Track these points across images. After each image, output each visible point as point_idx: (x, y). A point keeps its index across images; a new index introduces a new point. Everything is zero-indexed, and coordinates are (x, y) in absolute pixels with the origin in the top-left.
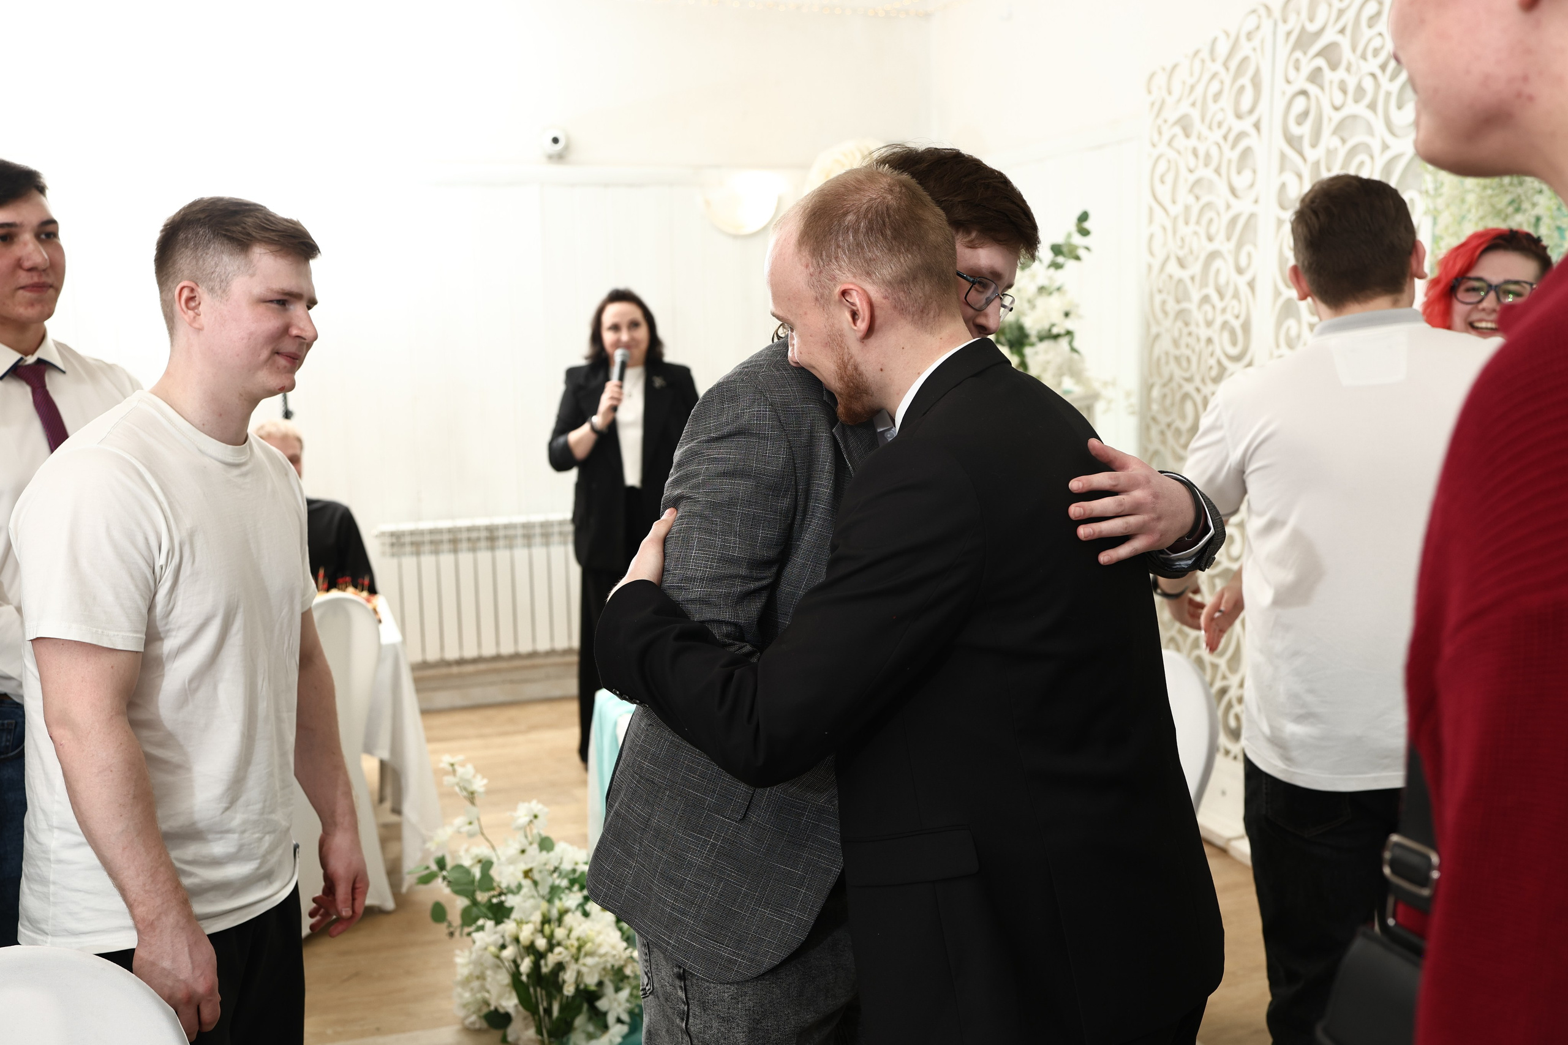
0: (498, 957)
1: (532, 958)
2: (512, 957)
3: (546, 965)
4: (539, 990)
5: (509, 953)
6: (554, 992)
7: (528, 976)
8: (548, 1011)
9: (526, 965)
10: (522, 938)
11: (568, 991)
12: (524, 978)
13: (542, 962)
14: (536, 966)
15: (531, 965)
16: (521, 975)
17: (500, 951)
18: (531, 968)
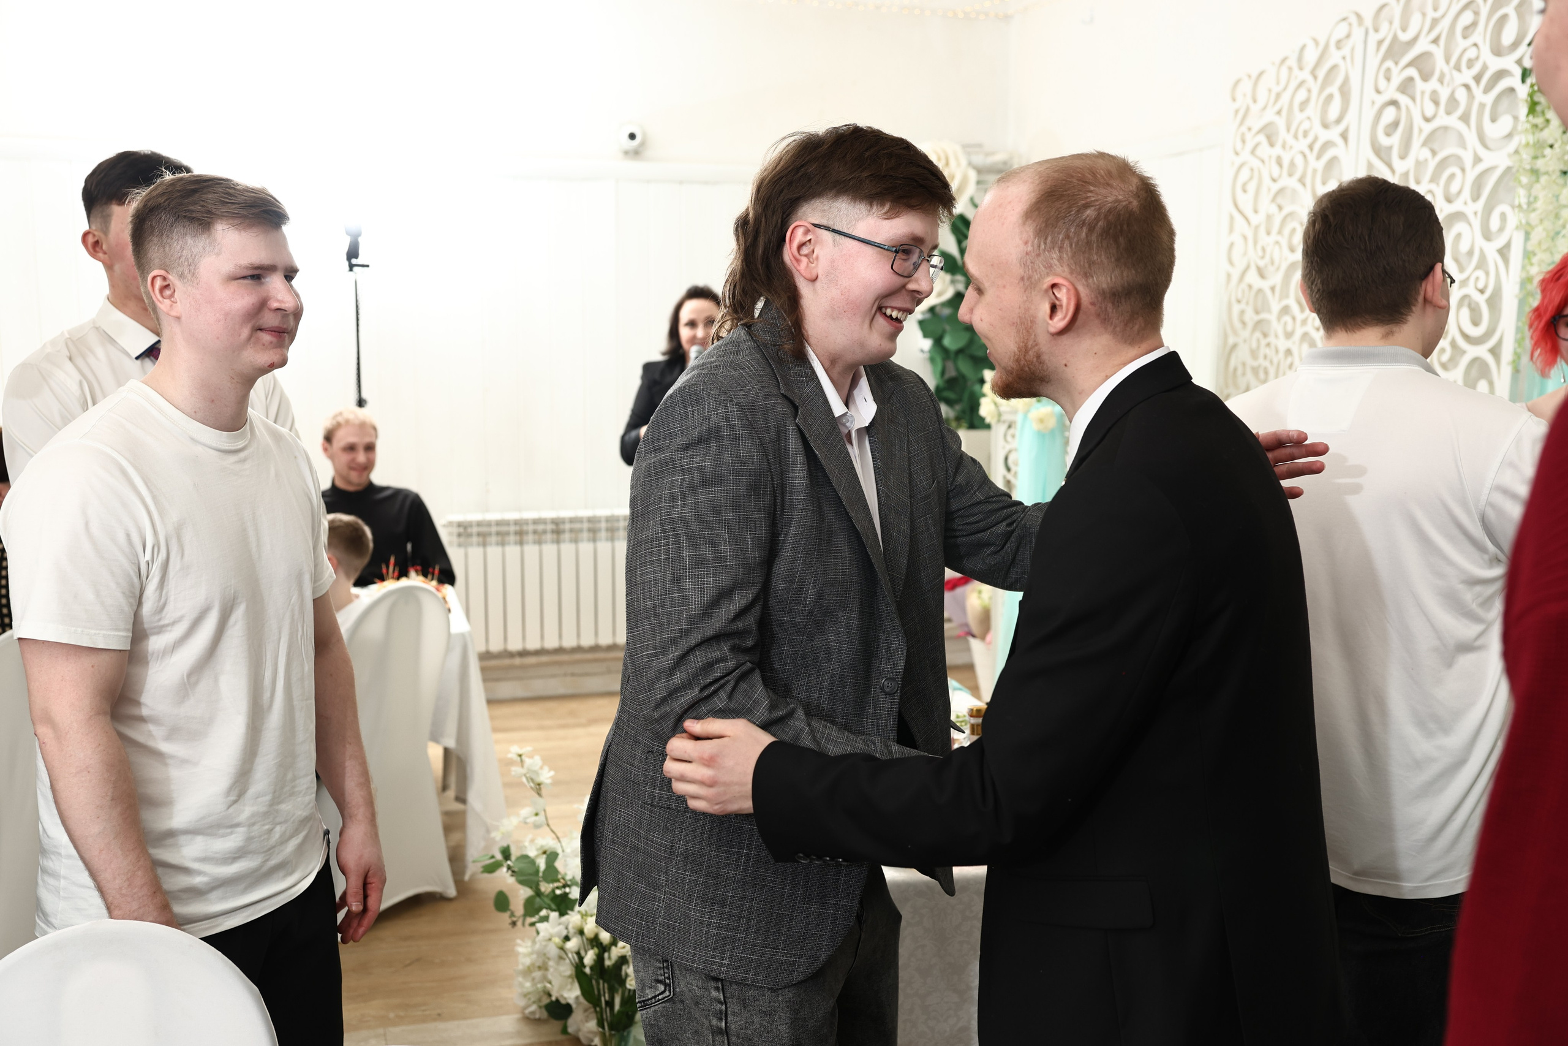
0: (562, 949)
1: (596, 950)
2: (576, 949)
3: (609, 958)
4: (601, 982)
5: (573, 944)
6: (616, 986)
7: (592, 968)
8: (610, 1004)
9: (589, 957)
10: (586, 931)
11: (631, 985)
12: (587, 970)
13: (606, 955)
14: (600, 959)
15: (595, 957)
16: (585, 967)
17: (564, 942)
18: (594, 960)
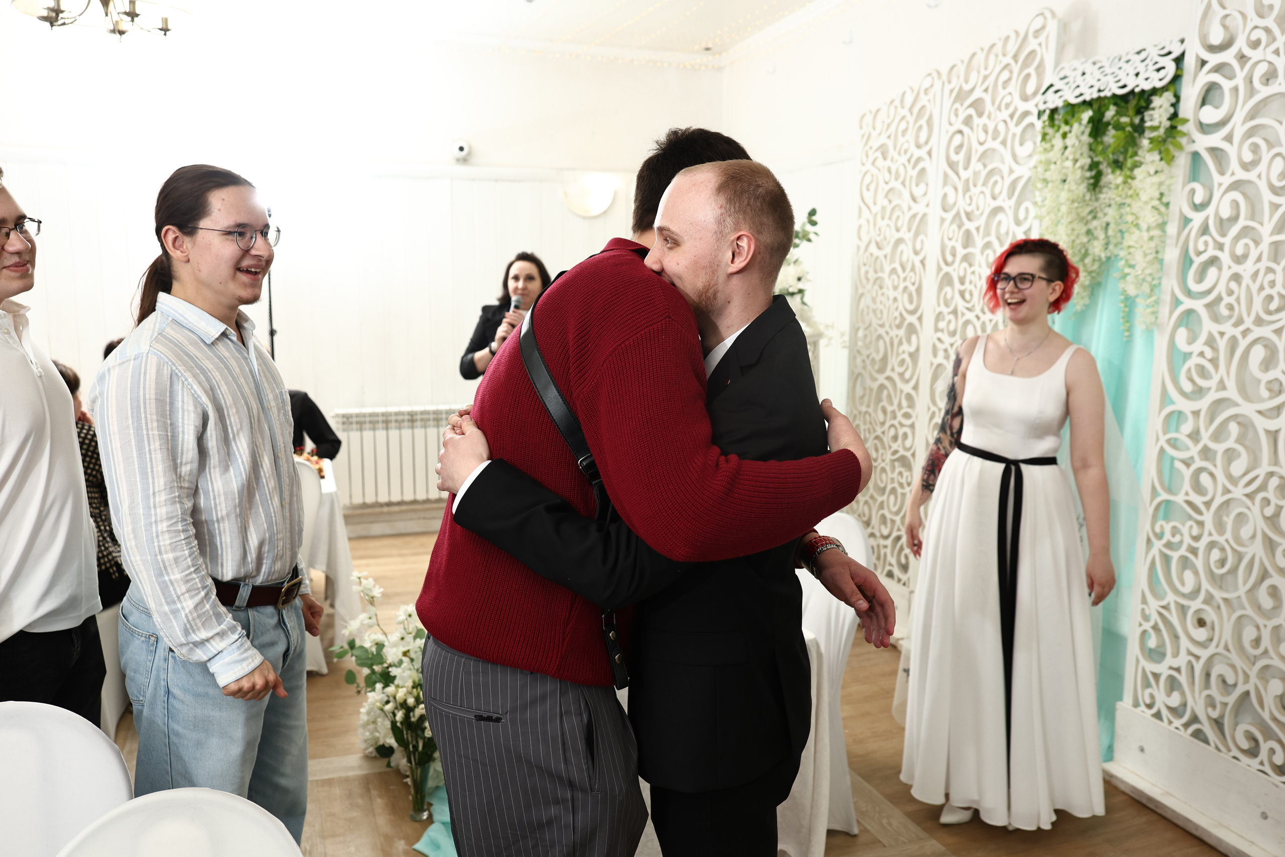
0: (382, 710)
1: (404, 711)
2: (392, 710)
3: (414, 716)
4: (409, 732)
5: (389, 707)
6: (420, 732)
7: (401, 723)
8: (416, 747)
9: (400, 715)
10: (397, 697)
11: (428, 734)
12: (398, 724)
13: (411, 714)
14: (407, 717)
15: (403, 716)
16: (397, 722)
17: (384, 705)
18: (403, 718)
